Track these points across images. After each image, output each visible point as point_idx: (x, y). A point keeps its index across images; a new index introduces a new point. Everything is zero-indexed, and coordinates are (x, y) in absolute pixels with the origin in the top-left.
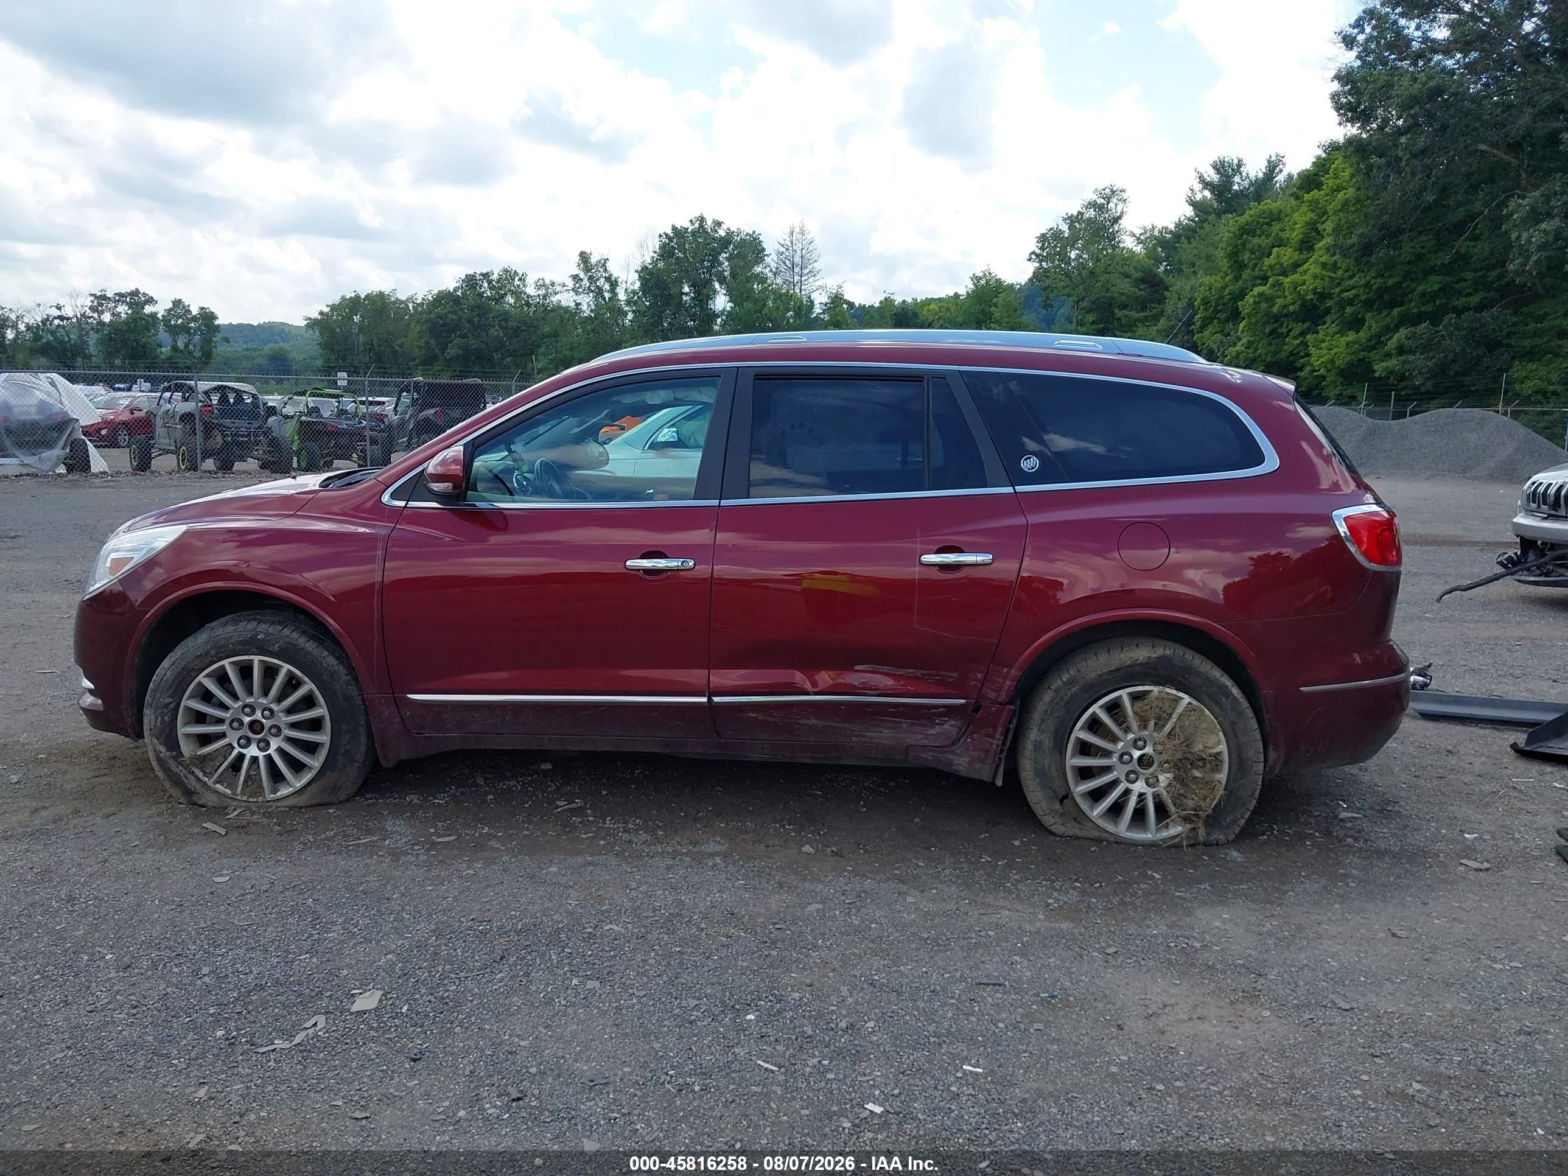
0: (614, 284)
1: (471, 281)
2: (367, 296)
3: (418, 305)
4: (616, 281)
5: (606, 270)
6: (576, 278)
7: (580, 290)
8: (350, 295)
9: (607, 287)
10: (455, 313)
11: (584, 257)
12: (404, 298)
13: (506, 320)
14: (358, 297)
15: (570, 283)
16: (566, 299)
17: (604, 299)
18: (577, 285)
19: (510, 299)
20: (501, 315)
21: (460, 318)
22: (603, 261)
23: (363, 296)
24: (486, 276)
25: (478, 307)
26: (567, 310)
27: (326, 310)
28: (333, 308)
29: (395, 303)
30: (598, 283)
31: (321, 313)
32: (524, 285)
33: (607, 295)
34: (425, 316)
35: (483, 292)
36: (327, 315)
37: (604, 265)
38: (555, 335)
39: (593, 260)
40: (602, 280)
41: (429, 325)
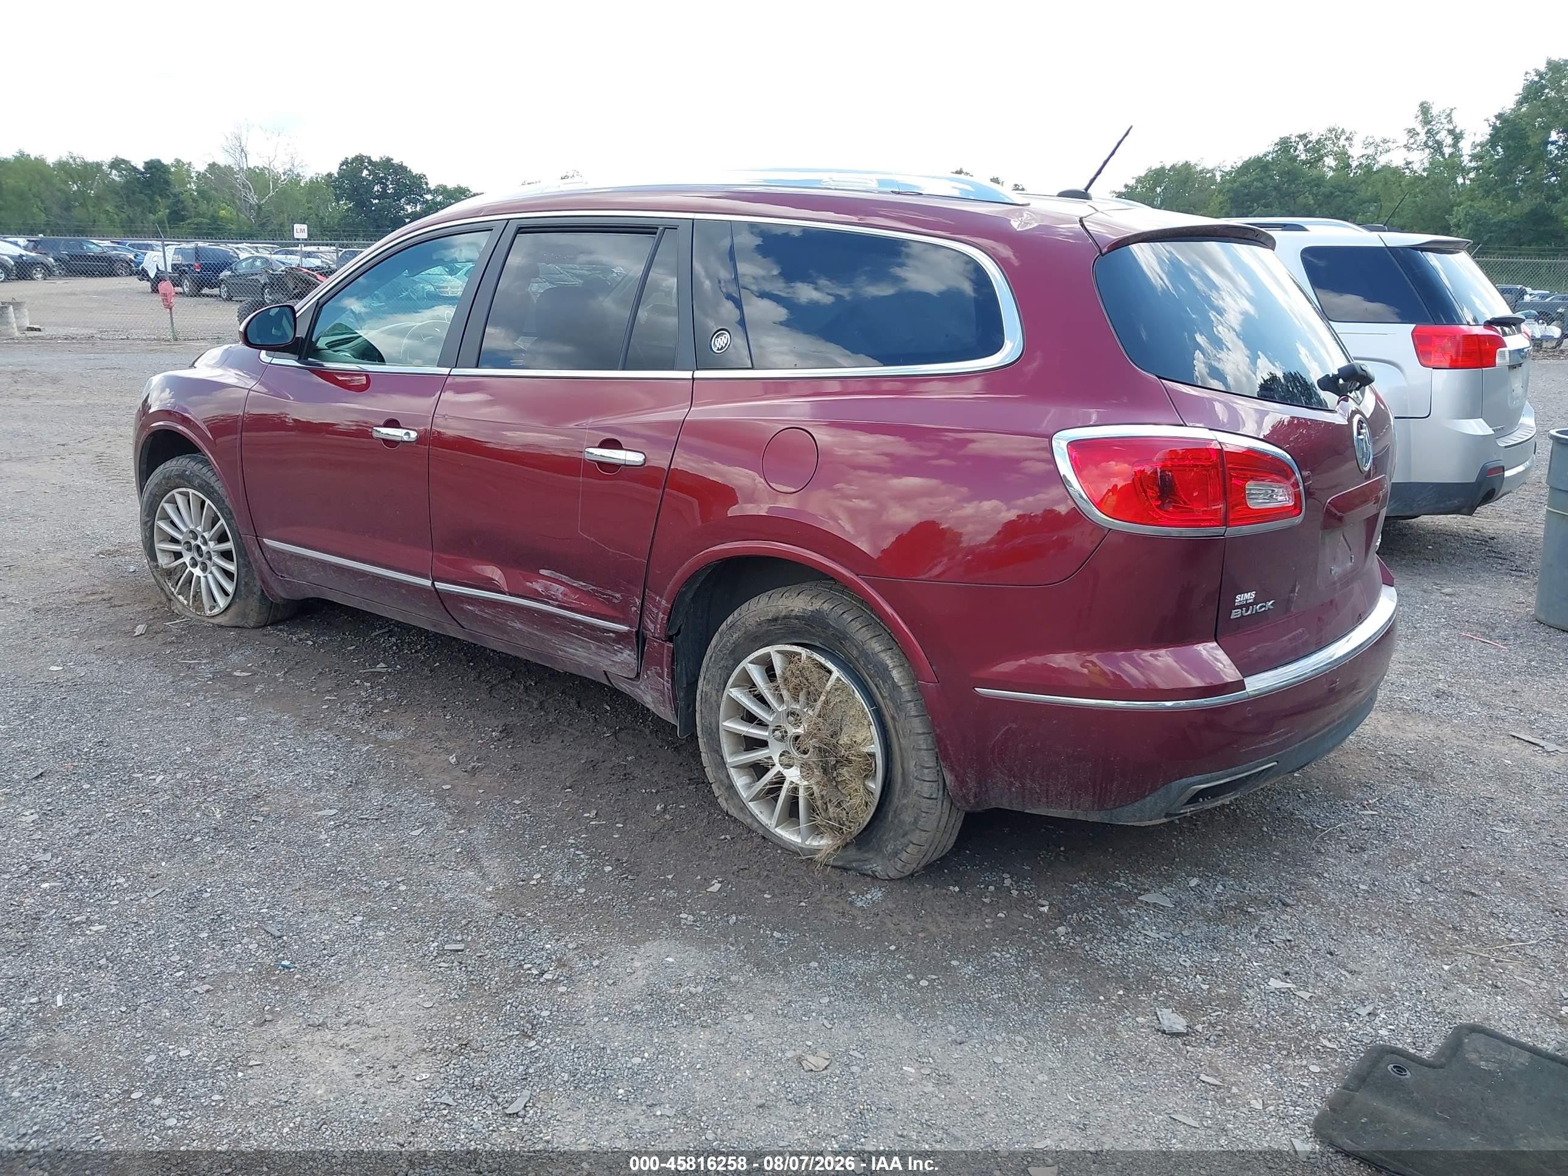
0: (1457, 137)
1: (1285, 145)
2: (1173, 167)
3: (1227, 173)
4: (1461, 133)
5: (1450, 122)
6: (1412, 132)
7: (1414, 146)
8: (1157, 165)
9: (1449, 140)
10: (1261, 180)
11: (1425, 109)
12: (1210, 167)
13: (1318, 185)
14: (1163, 168)
15: (1403, 139)
16: (1396, 158)
17: (1443, 155)
18: (1412, 141)
19: (1330, 161)
20: (1313, 180)
21: (1266, 186)
22: (1448, 111)
23: (1168, 167)
24: (1302, 137)
25: (1288, 173)
26: (1396, 171)
27: (1132, 182)
28: (1139, 180)
29: (1201, 172)
30: (1438, 138)
31: (1126, 186)
32: (1351, 145)
33: (1447, 151)
34: (1228, 185)
35: (1298, 156)
36: (1131, 188)
37: (1449, 115)
38: (1376, 199)
39: (1434, 111)
40: (1444, 133)
41: (1231, 194)
